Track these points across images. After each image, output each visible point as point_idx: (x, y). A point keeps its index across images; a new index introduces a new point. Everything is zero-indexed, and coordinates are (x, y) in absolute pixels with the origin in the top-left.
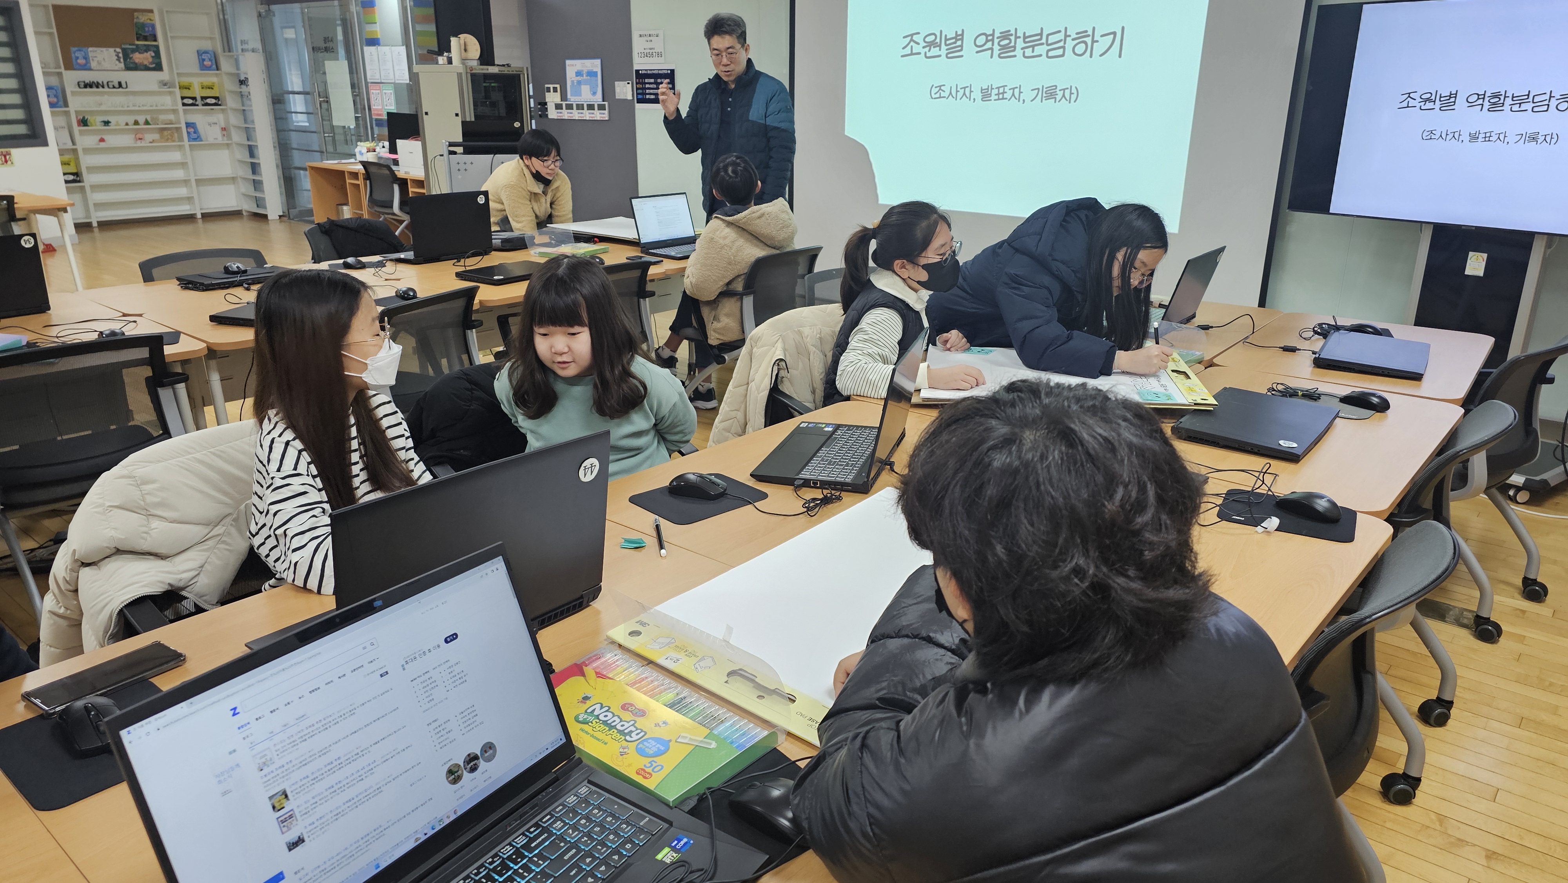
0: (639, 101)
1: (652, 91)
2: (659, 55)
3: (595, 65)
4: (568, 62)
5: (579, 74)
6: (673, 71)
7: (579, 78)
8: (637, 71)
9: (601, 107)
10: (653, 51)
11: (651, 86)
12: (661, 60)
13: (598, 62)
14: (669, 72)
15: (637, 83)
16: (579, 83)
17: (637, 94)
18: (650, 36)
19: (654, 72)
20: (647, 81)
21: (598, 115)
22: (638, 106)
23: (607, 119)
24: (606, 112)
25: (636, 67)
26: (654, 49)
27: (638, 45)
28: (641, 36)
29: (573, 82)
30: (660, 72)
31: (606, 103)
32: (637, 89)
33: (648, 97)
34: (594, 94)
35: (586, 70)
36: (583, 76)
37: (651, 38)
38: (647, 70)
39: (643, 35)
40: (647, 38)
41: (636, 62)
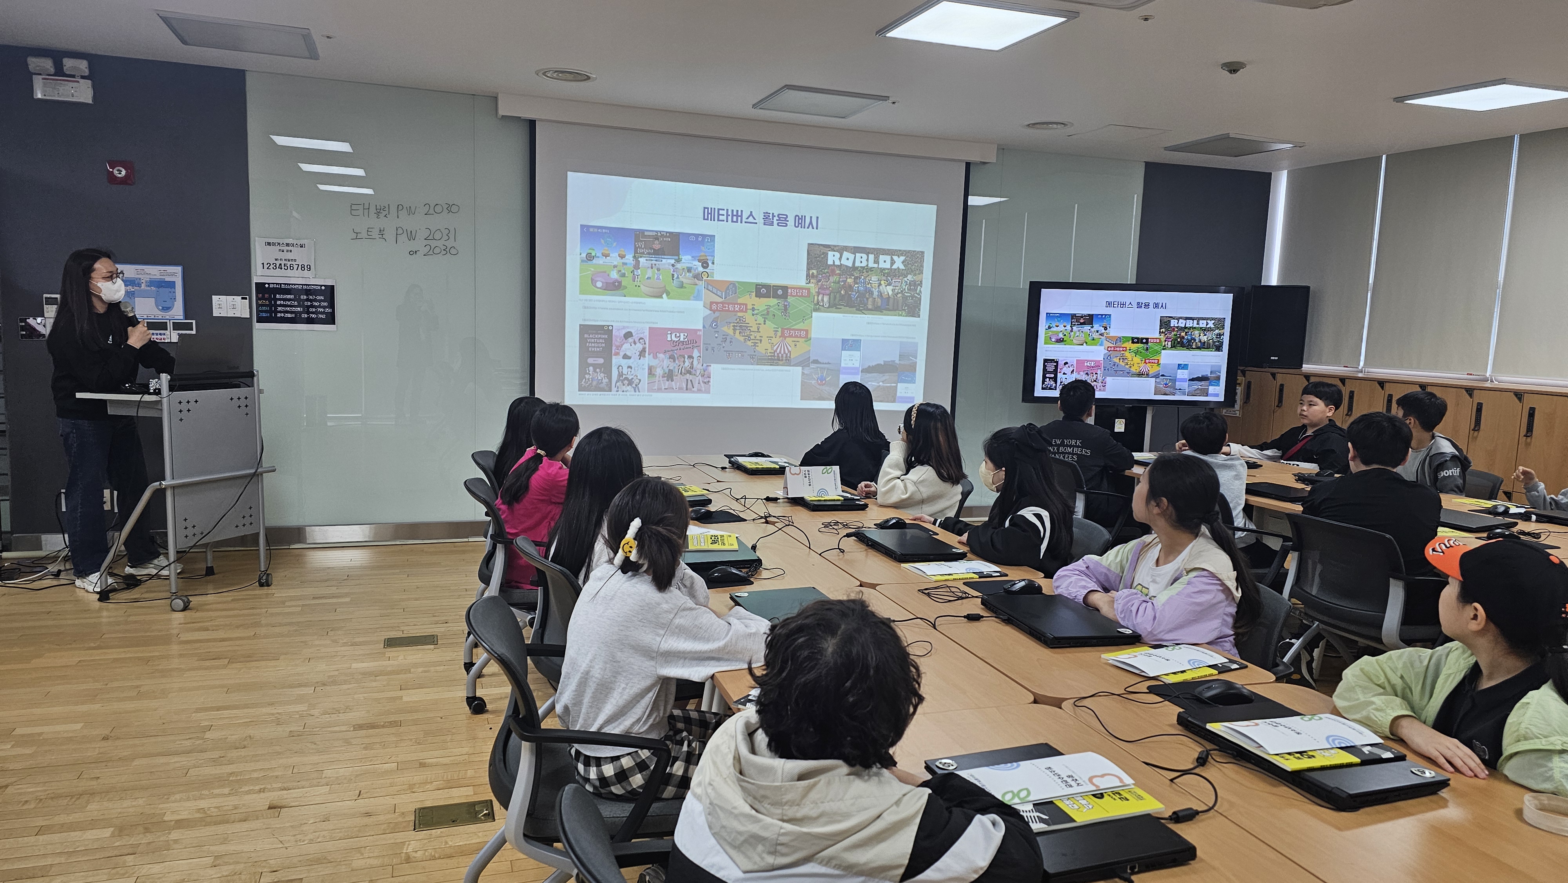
0: (259, 320)
1: (288, 309)
2: (305, 268)
3: (174, 273)
6: (330, 289)
8: (260, 286)
9: (181, 327)
10: (293, 263)
11: (289, 303)
12: (306, 273)
13: (178, 270)
14: (323, 288)
15: (258, 299)
17: (259, 311)
18: (288, 245)
19: (295, 287)
20: (278, 296)
21: (172, 336)
22: (257, 326)
23: (194, 341)
24: (193, 332)
25: (255, 280)
26: (295, 260)
27: (262, 254)
28: (269, 244)
30: (305, 287)
31: (194, 322)
32: (258, 305)
33: (279, 315)
34: (166, 309)
35: (145, 278)
36: (139, 285)
37: (289, 248)
38: (281, 284)
39: (274, 244)
40: (282, 248)
41: (259, 273)
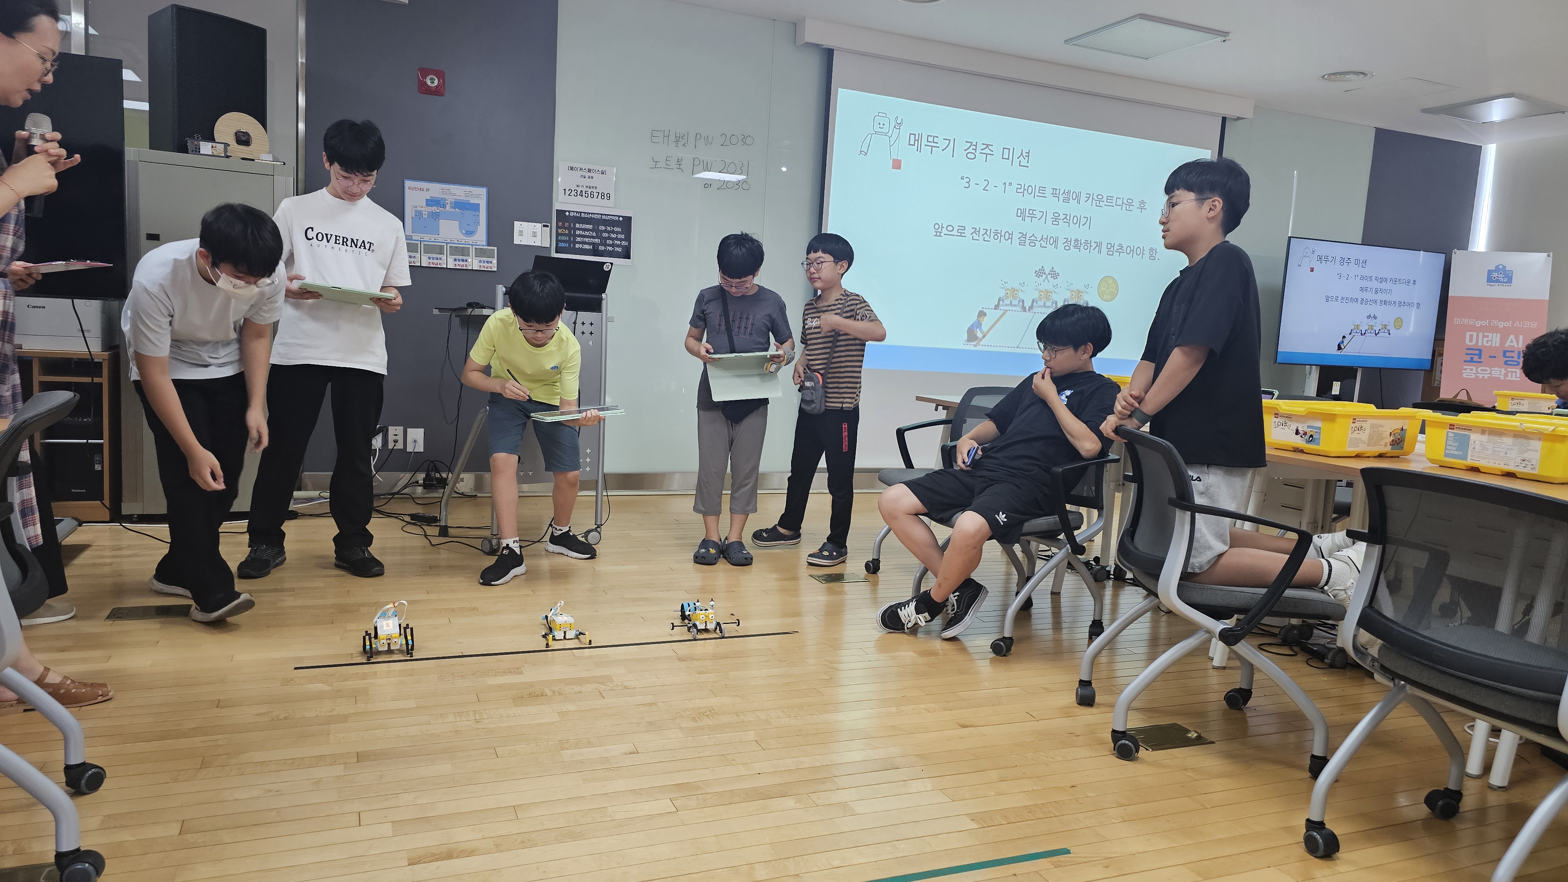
1: (587, 240)
2: (605, 196)
3: (479, 195)
4: (408, 183)
5: (430, 202)
6: (628, 220)
7: (434, 209)
8: (561, 213)
9: (480, 253)
10: (594, 190)
11: (587, 233)
12: (606, 202)
13: (482, 192)
14: (621, 219)
15: (558, 227)
16: (435, 216)
17: (557, 241)
18: (589, 171)
19: (593, 216)
20: (577, 226)
21: (474, 263)
23: (495, 269)
24: (495, 262)
25: (557, 206)
26: (596, 188)
27: (563, 180)
28: (572, 168)
29: (419, 214)
30: (604, 217)
31: (495, 248)
32: (558, 235)
33: (577, 246)
34: (470, 233)
35: (450, 199)
36: (444, 206)
37: (591, 174)
38: (581, 212)
39: (576, 168)
40: (584, 174)
41: (560, 199)
